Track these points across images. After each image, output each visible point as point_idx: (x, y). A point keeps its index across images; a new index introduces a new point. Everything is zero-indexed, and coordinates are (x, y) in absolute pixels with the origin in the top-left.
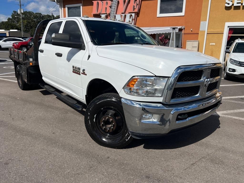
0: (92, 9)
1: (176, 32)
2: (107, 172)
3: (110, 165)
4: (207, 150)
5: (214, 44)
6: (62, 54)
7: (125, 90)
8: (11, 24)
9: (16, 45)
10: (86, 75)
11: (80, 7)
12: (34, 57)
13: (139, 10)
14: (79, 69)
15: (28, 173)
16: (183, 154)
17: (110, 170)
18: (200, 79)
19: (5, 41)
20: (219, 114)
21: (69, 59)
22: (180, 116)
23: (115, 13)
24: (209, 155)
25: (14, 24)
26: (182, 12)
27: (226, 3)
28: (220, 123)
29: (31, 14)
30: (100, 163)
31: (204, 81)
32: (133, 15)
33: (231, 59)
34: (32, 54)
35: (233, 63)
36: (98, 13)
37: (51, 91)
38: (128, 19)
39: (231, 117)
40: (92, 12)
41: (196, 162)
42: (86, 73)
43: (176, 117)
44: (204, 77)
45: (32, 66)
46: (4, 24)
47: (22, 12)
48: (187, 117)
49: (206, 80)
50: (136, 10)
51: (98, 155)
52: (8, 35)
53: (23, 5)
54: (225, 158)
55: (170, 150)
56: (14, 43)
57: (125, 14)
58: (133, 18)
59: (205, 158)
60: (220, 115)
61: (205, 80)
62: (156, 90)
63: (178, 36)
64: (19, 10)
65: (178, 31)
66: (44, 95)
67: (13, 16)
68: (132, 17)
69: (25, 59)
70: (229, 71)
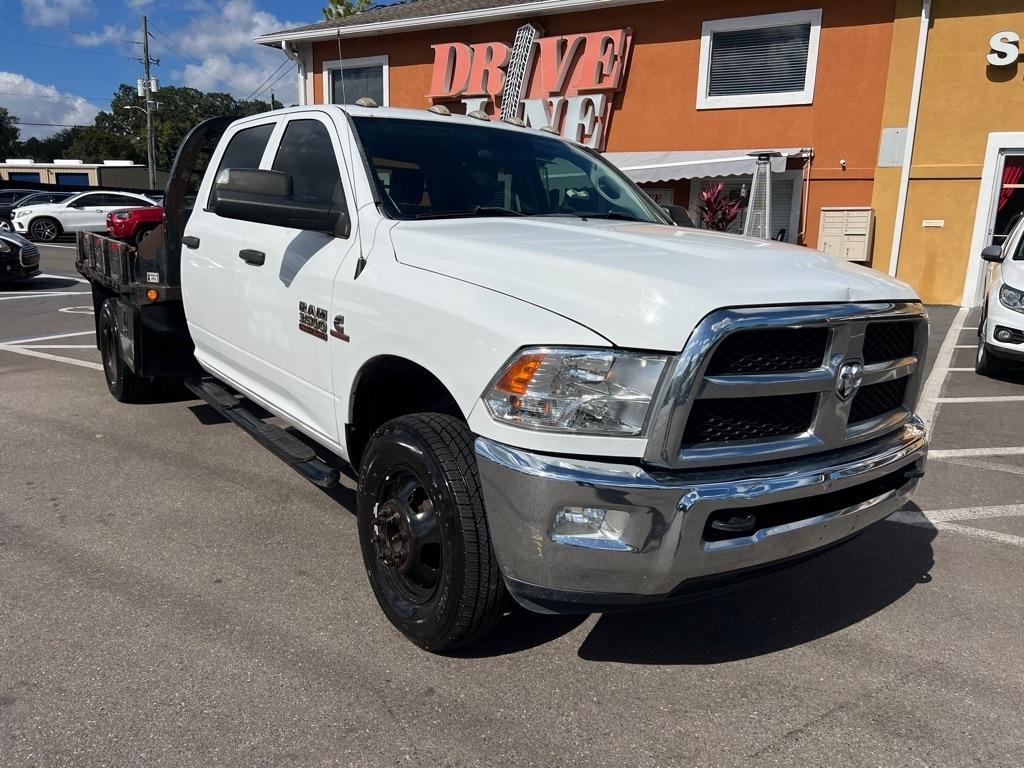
0: (430, 75)
1: (773, 170)
2: (415, 753)
3: (432, 726)
4: (863, 674)
5: (941, 223)
6: (264, 255)
7: (492, 402)
8: (107, 139)
9: (119, 221)
10: (347, 339)
11: (381, 68)
12: (164, 267)
13: (623, 80)
14: (323, 314)
15: (87, 744)
16: (755, 690)
17: (429, 744)
18: (818, 364)
19: (79, 204)
20: (933, 522)
21: (288, 273)
22: (722, 521)
23: (522, 92)
24: (868, 696)
25: (122, 137)
26: (801, 87)
27: (993, 51)
28: (933, 562)
29: (193, 97)
30: (391, 712)
31: (833, 373)
32: (597, 99)
33: (1005, 287)
34: (158, 257)
35: (1015, 304)
36: (453, 93)
37: (222, 406)
38: (574, 118)
39: (991, 534)
40: (428, 87)
41: (806, 726)
42: (346, 332)
43: (703, 524)
44: (832, 357)
45: (155, 303)
46: (83, 138)
47: (153, 91)
48: (751, 524)
49: (844, 370)
50: (610, 83)
51: (389, 681)
52: (93, 181)
53: (158, 61)
54: (941, 713)
55: (701, 668)
56: (111, 215)
57: (562, 98)
58: (597, 114)
59: (851, 709)
60: (939, 527)
61: (838, 370)
62: (622, 406)
63: (785, 188)
64: (139, 82)
65: (783, 170)
66: (204, 423)
67: (117, 105)
68: (591, 108)
69: (129, 274)
70: (996, 337)
